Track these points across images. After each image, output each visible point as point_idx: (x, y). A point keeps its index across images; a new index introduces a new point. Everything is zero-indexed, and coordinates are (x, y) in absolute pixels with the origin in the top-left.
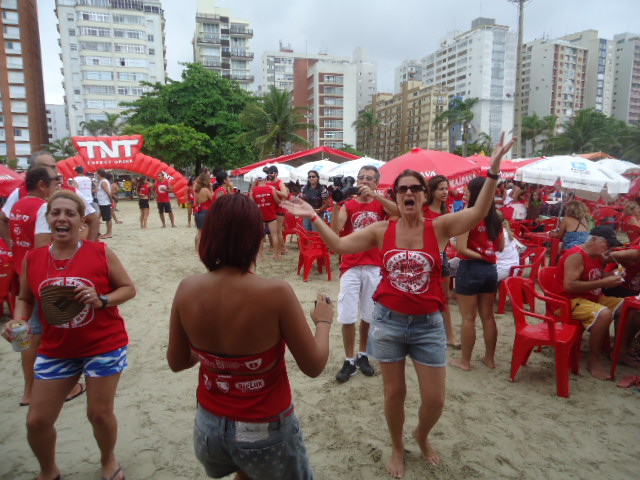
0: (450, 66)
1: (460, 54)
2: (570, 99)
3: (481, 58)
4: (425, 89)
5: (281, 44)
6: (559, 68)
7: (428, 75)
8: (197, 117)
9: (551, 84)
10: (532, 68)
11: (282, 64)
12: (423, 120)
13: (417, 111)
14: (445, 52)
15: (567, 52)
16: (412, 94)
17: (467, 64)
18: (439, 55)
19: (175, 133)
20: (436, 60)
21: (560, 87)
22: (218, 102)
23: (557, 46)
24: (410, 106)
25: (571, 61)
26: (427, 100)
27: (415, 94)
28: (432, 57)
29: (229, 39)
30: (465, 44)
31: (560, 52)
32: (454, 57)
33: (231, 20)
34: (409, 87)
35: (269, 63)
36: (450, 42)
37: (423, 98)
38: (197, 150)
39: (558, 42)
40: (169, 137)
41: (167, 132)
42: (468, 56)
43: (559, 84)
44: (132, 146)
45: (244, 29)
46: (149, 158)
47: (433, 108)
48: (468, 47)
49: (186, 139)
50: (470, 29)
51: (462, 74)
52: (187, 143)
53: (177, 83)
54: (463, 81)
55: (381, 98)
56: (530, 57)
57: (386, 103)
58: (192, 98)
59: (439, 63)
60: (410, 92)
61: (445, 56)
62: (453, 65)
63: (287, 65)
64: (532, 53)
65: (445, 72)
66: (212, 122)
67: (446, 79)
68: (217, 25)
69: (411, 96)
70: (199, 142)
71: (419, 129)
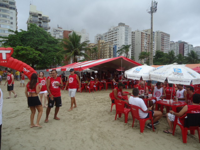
0: (112, 36)
1: (115, 33)
2: (146, 48)
3: (122, 34)
4: (106, 43)
5: (58, 26)
6: (143, 39)
7: (105, 39)
8: (34, 45)
9: (141, 44)
10: (135, 38)
11: (58, 32)
12: (105, 52)
13: (103, 49)
14: (110, 32)
15: (145, 34)
16: (101, 44)
17: (118, 36)
18: (109, 33)
19: (26, 50)
20: (107, 34)
21: (143, 45)
22: (43, 39)
23: (142, 33)
24: (101, 48)
25: (146, 37)
26: (106, 46)
27: (102, 44)
28: (106, 33)
29: (42, 21)
30: (117, 30)
31: (143, 35)
32: (113, 34)
33: (42, 15)
34: (100, 42)
35: (54, 31)
36: (112, 29)
37: (105, 45)
38: (36, 58)
39: (143, 32)
40: (23, 52)
41: (23, 49)
42: (118, 33)
43: (143, 43)
44: (6, 54)
45: (47, 19)
46: (16, 60)
47: (108, 48)
48: (117, 31)
49: (31, 53)
50: (118, 26)
51: (116, 39)
52: (32, 54)
53: (25, 31)
54: (116, 41)
55: (91, 45)
56: (134, 35)
57: (93, 46)
58: (32, 37)
59: (108, 35)
60: (101, 43)
61: (111, 33)
62: (113, 36)
63: (60, 32)
64: (135, 34)
65: (111, 38)
66: (40, 47)
67: (111, 40)
68: (37, 17)
69: (101, 45)
70: (37, 55)
71: (104, 55)
